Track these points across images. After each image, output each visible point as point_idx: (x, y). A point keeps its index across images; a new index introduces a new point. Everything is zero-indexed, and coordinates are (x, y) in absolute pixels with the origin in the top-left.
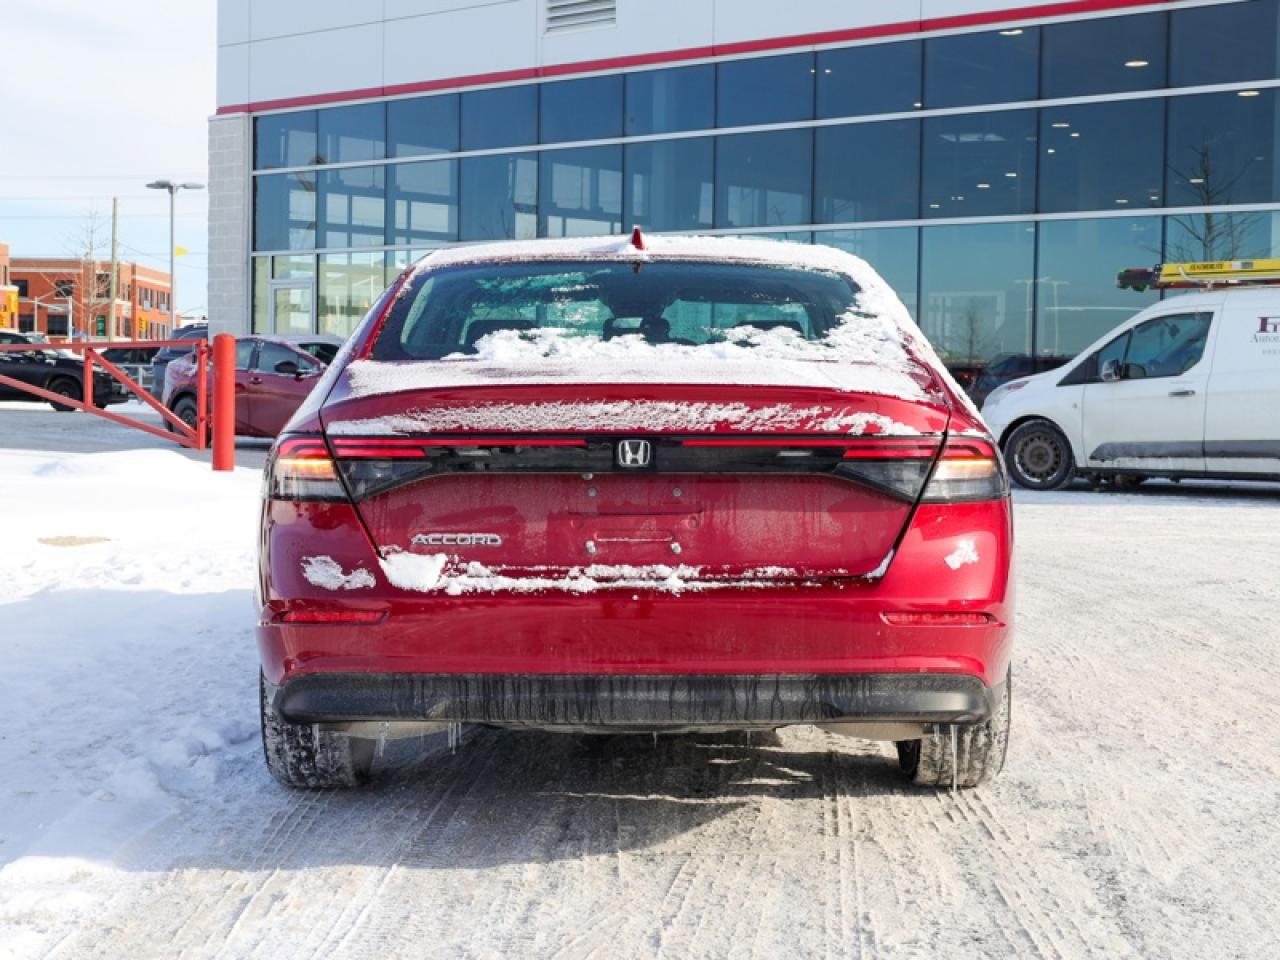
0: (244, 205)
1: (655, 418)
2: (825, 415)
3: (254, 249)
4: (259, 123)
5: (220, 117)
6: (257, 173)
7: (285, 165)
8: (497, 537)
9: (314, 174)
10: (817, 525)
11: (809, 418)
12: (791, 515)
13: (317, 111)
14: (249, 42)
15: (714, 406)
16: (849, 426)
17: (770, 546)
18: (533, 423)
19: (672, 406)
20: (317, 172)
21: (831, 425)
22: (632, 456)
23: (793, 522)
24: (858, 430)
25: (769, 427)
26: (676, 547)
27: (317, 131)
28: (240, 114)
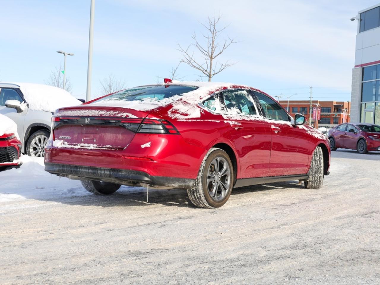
0: (359, 90)
1: (91, 113)
2: (119, 113)
3: (361, 101)
4: (364, 69)
5: (356, 68)
6: (363, 82)
7: (372, 79)
8: (70, 137)
9: (375, 82)
10: (118, 137)
11: (116, 114)
12: (114, 135)
13: (377, 65)
14: (362, 49)
15: (101, 111)
16: (122, 116)
17: (110, 141)
18: (74, 114)
19: (94, 111)
20: (376, 81)
21: (119, 115)
22: (87, 121)
23: (115, 136)
24: (124, 117)
25: (108, 116)
26: (95, 141)
27: (377, 70)
28: (359, 67)
